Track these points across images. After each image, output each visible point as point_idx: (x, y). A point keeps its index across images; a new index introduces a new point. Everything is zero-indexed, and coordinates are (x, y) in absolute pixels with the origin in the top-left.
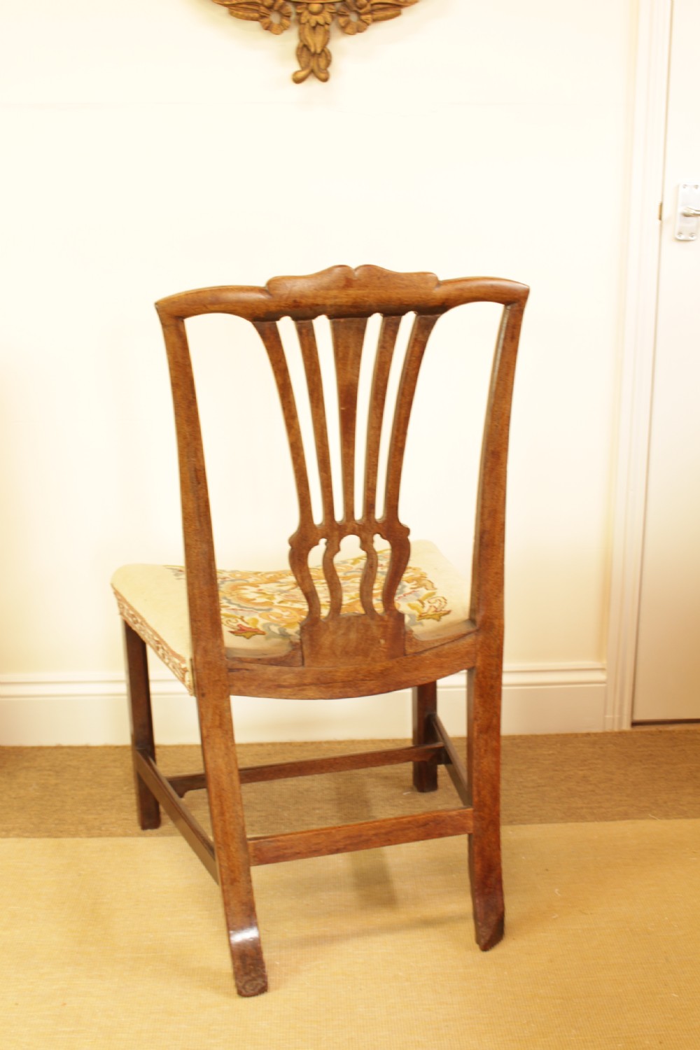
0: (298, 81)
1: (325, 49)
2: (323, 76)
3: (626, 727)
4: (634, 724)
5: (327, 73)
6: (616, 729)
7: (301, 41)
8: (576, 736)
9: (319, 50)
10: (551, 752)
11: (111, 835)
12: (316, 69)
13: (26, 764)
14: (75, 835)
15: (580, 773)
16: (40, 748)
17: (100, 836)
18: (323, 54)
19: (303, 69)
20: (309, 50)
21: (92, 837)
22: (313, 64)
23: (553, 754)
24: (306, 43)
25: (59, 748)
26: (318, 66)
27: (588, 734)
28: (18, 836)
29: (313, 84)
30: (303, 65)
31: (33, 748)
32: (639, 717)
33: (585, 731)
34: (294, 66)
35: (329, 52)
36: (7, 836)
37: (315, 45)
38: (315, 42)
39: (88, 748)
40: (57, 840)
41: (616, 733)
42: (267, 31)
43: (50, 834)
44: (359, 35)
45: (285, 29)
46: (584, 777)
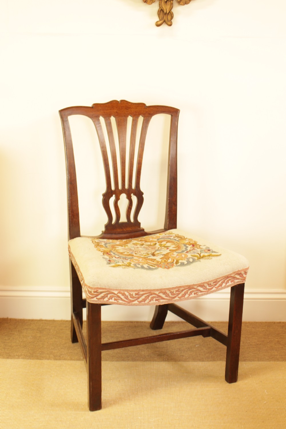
0: (158, 25)
1: (171, 12)
2: (169, 23)
5: (171, 22)
7: (160, 8)
8: (274, 323)
9: (168, 12)
10: (263, 330)
11: (65, 359)
12: (166, 20)
13: (26, 327)
14: (49, 359)
15: (276, 339)
17: (60, 359)
18: (170, 14)
19: (160, 20)
20: (163, 11)
21: (56, 360)
22: (165, 18)
23: (264, 331)
24: (162, 9)
25: (41, 320)
26: (167, 19)
27: (280, 323)
28: (23, 358)
29: (164, 27)
30: (160, 19)
31: (29, 320)
33: (278, 321)
34: (157, 19)
35: (173, 13)
36: (18, 358)
37: (166, 10)
38: (166, 8)
39: (54, 321)
40: (41, 361)
42: (145, 3)
43: (38, 358)
44: (186, 6)
45: (153, 2)
46: (278, 341)
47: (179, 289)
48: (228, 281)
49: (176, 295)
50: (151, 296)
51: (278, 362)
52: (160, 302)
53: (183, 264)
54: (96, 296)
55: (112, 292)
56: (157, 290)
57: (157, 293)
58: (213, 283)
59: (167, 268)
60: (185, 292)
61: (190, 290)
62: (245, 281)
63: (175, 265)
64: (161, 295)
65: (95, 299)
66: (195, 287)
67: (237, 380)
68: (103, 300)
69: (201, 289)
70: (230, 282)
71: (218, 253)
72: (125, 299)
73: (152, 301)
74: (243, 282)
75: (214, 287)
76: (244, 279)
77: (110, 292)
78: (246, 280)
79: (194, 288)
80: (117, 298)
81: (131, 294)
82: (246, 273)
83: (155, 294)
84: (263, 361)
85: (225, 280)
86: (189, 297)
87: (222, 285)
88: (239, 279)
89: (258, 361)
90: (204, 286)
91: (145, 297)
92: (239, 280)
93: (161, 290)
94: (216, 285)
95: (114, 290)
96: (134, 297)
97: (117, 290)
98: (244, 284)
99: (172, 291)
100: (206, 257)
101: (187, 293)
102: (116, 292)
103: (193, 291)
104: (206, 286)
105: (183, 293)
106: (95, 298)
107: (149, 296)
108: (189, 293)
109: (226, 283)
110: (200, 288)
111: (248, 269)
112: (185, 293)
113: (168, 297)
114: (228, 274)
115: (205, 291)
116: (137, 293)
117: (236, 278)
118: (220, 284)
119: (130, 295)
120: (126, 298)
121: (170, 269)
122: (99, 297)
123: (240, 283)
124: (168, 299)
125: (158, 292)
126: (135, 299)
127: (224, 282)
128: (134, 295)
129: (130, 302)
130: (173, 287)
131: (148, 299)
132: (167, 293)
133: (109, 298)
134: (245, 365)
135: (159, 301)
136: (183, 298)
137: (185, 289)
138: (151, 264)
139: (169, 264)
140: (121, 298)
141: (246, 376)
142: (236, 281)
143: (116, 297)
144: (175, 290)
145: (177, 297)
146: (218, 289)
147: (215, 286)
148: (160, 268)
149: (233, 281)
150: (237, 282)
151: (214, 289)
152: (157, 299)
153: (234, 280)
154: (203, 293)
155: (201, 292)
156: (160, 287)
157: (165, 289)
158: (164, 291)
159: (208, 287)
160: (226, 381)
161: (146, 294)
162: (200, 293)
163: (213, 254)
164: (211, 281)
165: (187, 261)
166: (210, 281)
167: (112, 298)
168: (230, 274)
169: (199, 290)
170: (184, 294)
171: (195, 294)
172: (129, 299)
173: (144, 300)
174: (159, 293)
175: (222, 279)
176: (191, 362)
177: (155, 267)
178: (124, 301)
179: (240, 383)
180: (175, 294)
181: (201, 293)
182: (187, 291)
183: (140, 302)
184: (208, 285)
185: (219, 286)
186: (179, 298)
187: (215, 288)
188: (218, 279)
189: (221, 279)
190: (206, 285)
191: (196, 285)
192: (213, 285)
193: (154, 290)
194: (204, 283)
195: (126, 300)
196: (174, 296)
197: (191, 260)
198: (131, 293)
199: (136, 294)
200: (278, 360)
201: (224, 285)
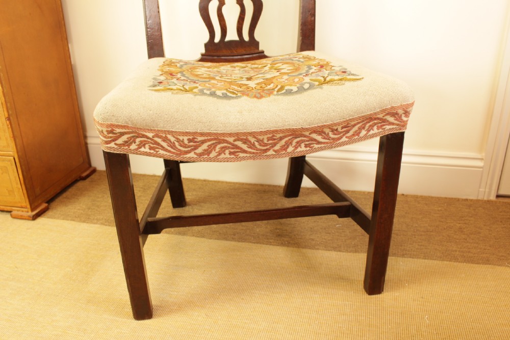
3: (493, 197)
4: (498, 196)
6: (485, 199)
8: (458, 200)
10: (440, 209)
15: (458, 225)
16: (144, 176)
23: (441, 210)
32: (501, 192)
33: (464, 197)
41: (485, 201)
46: (460, 228)
47: (273, 136)
48: (371, 127)
49: (268, 147)
50: (219, 146)
51: (456, 264)
52: (238, 157)
53: (289, 92)
54: (113, 141)
55: (142, 134)
56: (230, 135)
57: (231, 140)
58: (342, 128)
59: (257, 98)
60: (286, 141)
61: (296, 138)
62: (406, 129)
63: (275, 93)
64: (239, 143)
65: (112, 145)
66: (307, 133)
67: (383, 291)
68: (129, 147)
69: (319, 138)
70: (375, 128)
71: (358, 76)
72: (169, 149)
73: (223, 154)
74: (400, 129)
75: (344, 135)
76: (404, 124)
77: (139, 134)
78: (407, 127)
79: (305, 136)
80: (155, 146)
81: (180, 140)
82: (407, 113)
83: (227, 142)
84: (431, 259)
85: (365, 124)
86: (296, 151)
87: (360, 133)
88: (393, 124)
89: (425, 258)
90: (325, 133)
91: (208, 146)
92: (394, 127)
93: (237, 134)
94: (348, 132)
95: (144, 130)
96: (186, 145)
97: (151, 130)
98: (403, 134)
99: (261, 138)
100: (335, 82)
101: (291, 143)
102: (150, 135)
103: (303, 141)
104: (328, 133)
105: (283, 142)
106: (113, 143)
107: (216, 145)
108: (294, 144)
109: (368, 131)
110: (314, 136)
111: (412, 104)
112: (286, 143)
113: (254, 149)
114: (372, 112)
115: (327, 143)
116: (191, 137)
117: (388, 121)
118: (356, 132)
119: (177, 141)
120: (172, 147)
121: (263, 100)
122: (120, 141)
123: (395, 132)
124: (253, 153)
125: (233, 138)
126: (189, 149)
127: (364, 128)
128: (186, 142)
129: (180, 154)
130: (261, 130)
131: (215, 150)
132: (250, 142)
133: (138, 145)
134: (402, 263)
135: (237, 155)
136: (284, 152)
137: (285, 137)
138: (232, 90)
139: (266, 91)
140: (162, 146)
141: (399, 283)
142: (388, 127)
143: (152, 144)
144: (265, 137)
145: (271, 150)
146: (351, 141)
147: (346, 134)
148: (245, 97)
149: (382, 126)
150: (389, 129)
151: (344, 139)
152: (232, 150)
153: (384, 125)
154: (323, 145)
155: (319, 143)
156: (234, 130)
157: (245, 134)
158: (245, 137)
159: (331, 135)
160: (364, 290)
161: (209, 140)
162: (316, 146)
163: (349, 77)
164: (338, 124)
165: (298, 87)
166: (336, 124)
167: (144, 145)
168: (375, 114)
169: (315, 140)
170: (284, 145)
171: (306, 146)
172: (177, 148)
173: (207, 152)
174: (235, 141)
175: (359, 121)
176: (320, 251)
177: (237, 94)
178: (169, 151)
179: (386, 296)
180: (266, 145)
181: (319, 146)
182: (289, 139)
183: (200, 155)
184: (332, 131)
185: (353, 135)
186: (275, 151)
187: (346, 137)
188: (351, 120)
189: (357, 122)
190: (327, 130)
191: (307, 129)
192: (341, 132)
193: (223, 134)
194: (322, 126)
195: (172, 150)
196: (265, 148)
197: (306, 86)
198: (181, 138)
199: (190, 141)
200: (456, 259)
201: (363, 133)
